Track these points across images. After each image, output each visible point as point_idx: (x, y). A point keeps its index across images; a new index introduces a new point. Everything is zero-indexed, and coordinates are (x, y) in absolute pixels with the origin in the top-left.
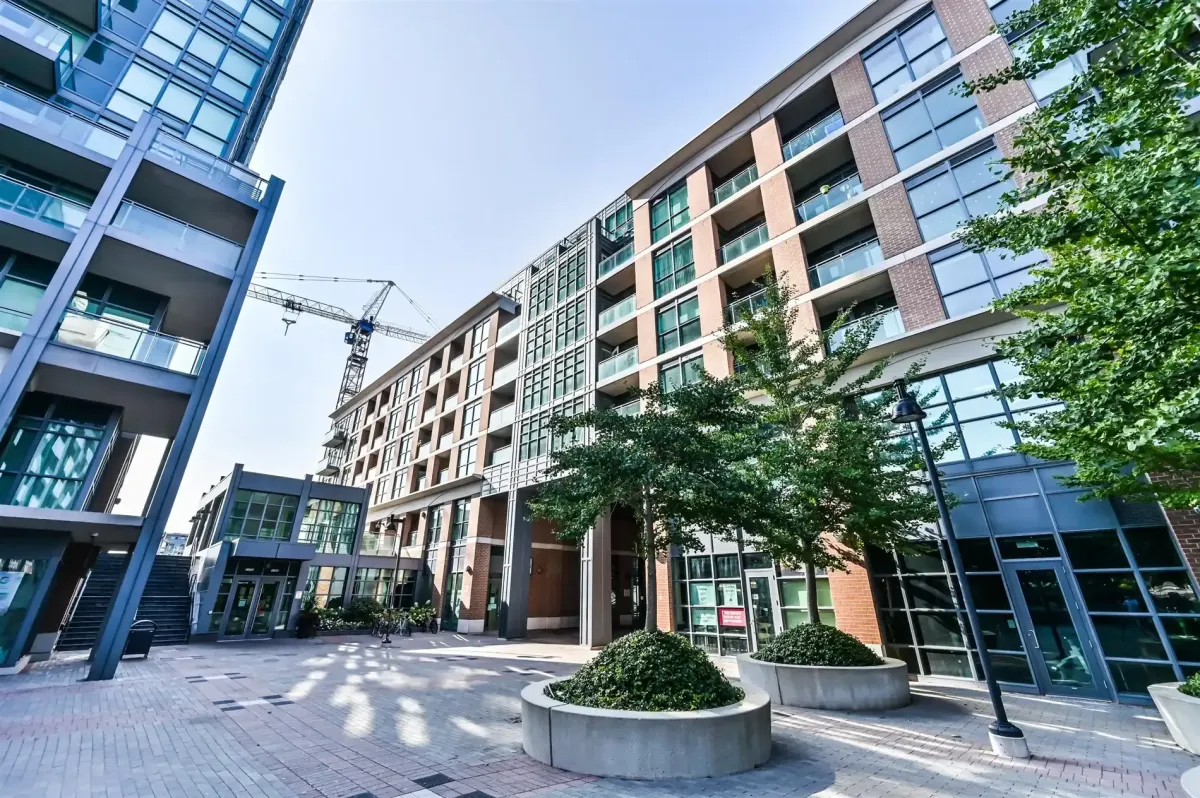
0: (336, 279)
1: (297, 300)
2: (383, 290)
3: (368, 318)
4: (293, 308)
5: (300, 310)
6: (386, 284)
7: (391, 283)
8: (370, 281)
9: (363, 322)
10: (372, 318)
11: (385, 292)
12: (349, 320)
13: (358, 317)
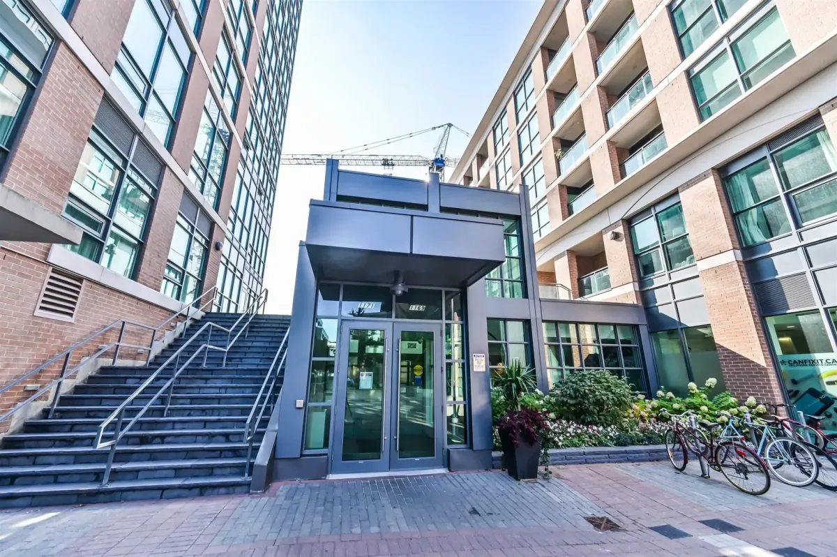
0: (411, 135)
1: (389, 158)
2: (445, 132)
3: (439, 156)
4: (388, 165)
5: (393, 165)
6: (446, 126)
7: (450, 125)
8: (434, 128)
9: (436, 161)
10: (441, 155)
11: (447, 132)
12: (426, 162)
13: (433, 158)
